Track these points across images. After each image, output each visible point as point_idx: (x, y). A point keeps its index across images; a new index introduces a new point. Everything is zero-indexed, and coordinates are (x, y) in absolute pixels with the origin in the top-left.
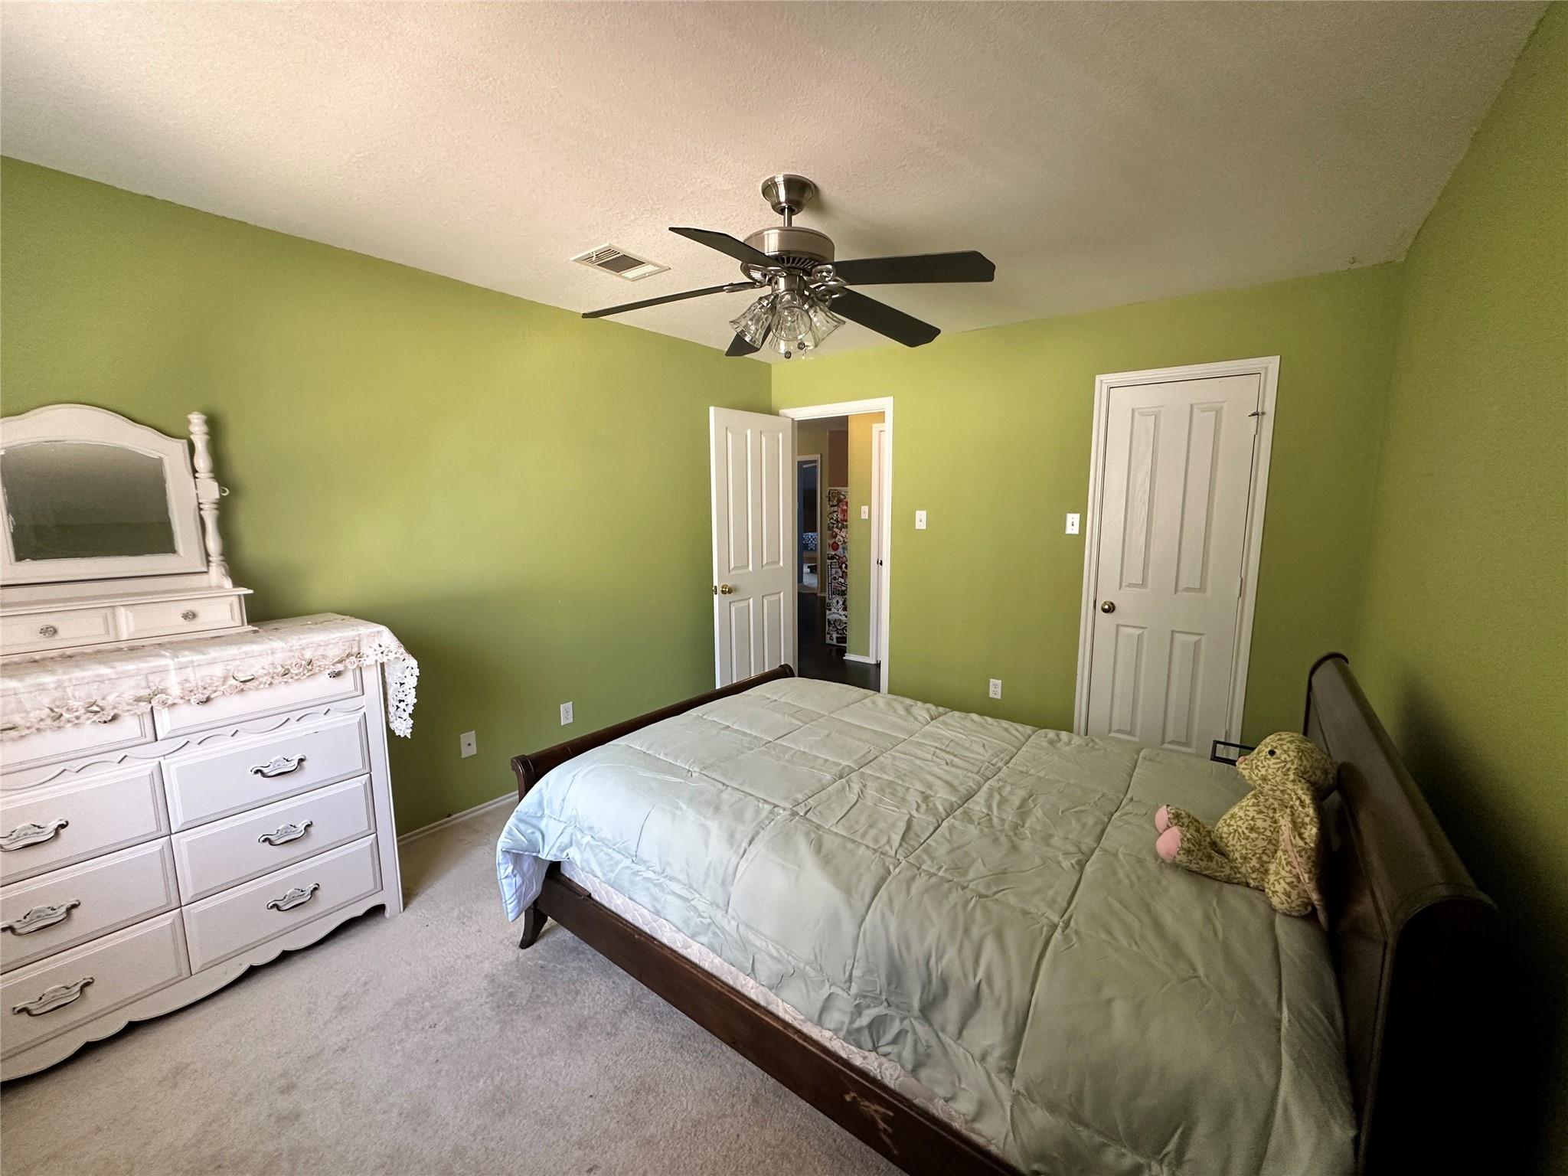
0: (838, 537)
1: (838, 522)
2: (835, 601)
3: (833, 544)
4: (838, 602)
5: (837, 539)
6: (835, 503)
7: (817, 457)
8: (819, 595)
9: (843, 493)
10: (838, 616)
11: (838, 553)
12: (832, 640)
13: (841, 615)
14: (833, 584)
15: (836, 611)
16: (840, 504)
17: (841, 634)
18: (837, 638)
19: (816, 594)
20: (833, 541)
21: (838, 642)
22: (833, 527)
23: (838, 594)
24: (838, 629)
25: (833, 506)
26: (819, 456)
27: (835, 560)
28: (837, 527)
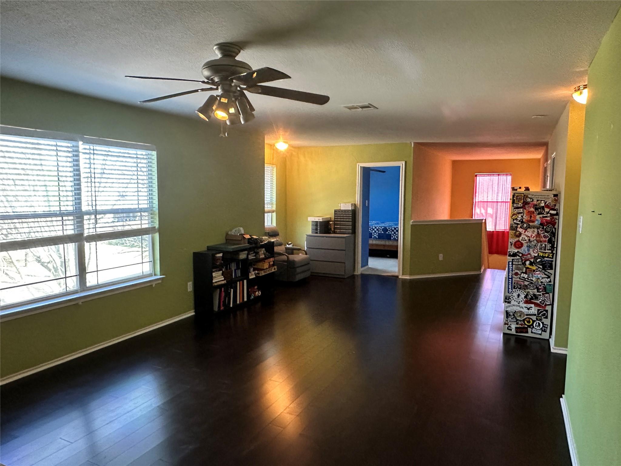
0: (522, 236)
1: (522, 222)
2: (515, 295)
3: (515, 243)
4: (519, 296)
5: (521, 238)
6: (520, 204)
7: (402, 164)
8: (400, 277)
9: (529, 196)
10: (518, 308)
11: (522, 250)
12: (511, 330)
13: (522, 308)
14: (514, 279)
15: (516, 303)
16: (526, 206)
17: (521, 324)
18: (516, 328)
19: (397, 277)
20: (517, 239)
21: (517, 332)
22: (517, 227)
23: (520, 289)
24: (517, 320)
25: (518, 208)
26: (404, 163)
27: (518, 257)
28: (521, 227)
